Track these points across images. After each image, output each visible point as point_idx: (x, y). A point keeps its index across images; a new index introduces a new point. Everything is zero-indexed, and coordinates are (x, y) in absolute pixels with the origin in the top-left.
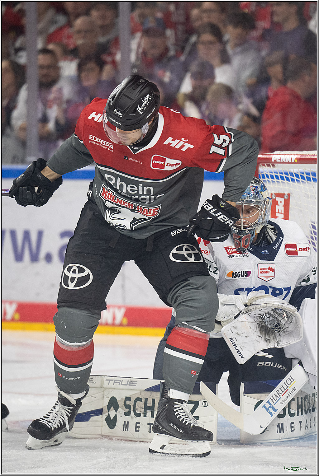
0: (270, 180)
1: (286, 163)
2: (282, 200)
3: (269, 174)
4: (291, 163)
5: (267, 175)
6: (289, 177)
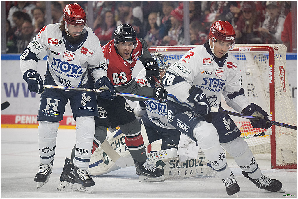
1: (162, 51)
4: (165, 51)
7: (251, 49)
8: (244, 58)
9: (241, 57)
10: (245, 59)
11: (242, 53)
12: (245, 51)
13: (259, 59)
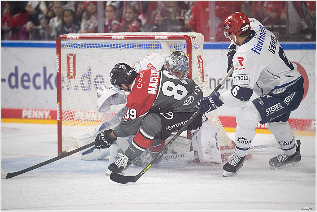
0: (66, 47)
1: (74, 39)
2: (72, 57)
3: (66, 44)
4: (77, 39)
5: (65, 45)
6: (75, 46)
7: (167, 37)
8: (159, 47)
9: (157, 46)
10: (161, 48)
11: (158, 42)
12: (161, 39)
13: (175, 48)
